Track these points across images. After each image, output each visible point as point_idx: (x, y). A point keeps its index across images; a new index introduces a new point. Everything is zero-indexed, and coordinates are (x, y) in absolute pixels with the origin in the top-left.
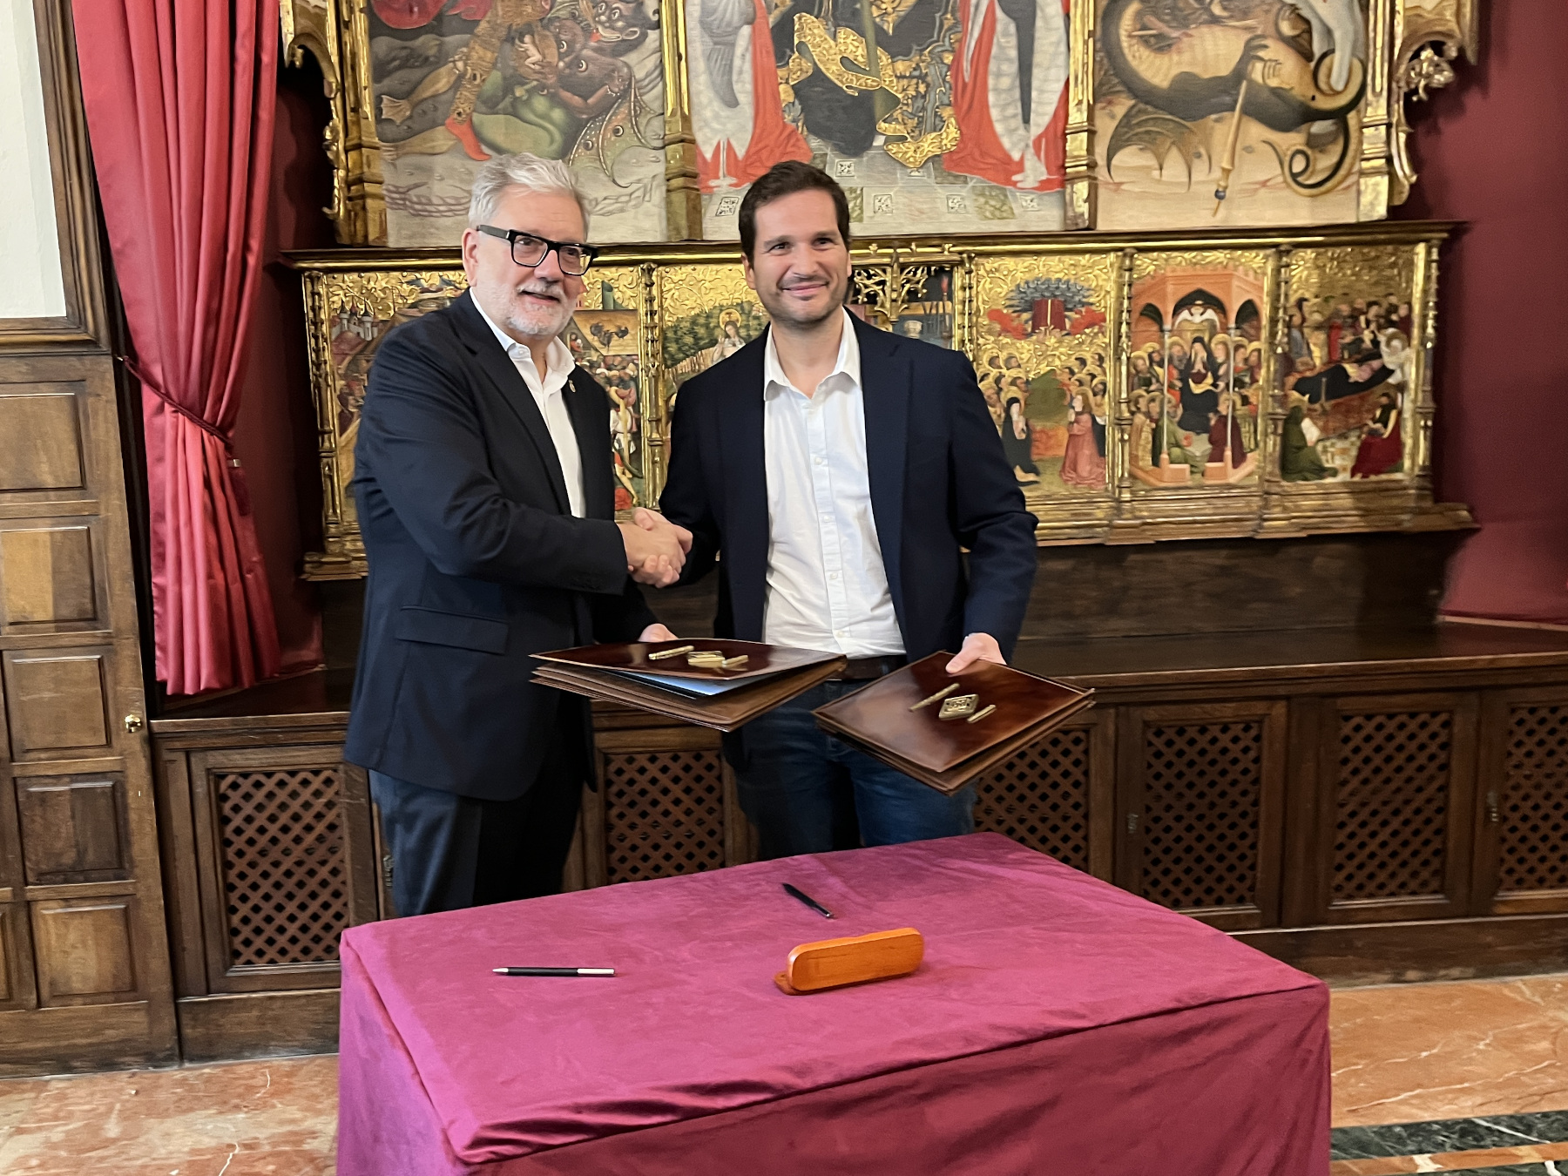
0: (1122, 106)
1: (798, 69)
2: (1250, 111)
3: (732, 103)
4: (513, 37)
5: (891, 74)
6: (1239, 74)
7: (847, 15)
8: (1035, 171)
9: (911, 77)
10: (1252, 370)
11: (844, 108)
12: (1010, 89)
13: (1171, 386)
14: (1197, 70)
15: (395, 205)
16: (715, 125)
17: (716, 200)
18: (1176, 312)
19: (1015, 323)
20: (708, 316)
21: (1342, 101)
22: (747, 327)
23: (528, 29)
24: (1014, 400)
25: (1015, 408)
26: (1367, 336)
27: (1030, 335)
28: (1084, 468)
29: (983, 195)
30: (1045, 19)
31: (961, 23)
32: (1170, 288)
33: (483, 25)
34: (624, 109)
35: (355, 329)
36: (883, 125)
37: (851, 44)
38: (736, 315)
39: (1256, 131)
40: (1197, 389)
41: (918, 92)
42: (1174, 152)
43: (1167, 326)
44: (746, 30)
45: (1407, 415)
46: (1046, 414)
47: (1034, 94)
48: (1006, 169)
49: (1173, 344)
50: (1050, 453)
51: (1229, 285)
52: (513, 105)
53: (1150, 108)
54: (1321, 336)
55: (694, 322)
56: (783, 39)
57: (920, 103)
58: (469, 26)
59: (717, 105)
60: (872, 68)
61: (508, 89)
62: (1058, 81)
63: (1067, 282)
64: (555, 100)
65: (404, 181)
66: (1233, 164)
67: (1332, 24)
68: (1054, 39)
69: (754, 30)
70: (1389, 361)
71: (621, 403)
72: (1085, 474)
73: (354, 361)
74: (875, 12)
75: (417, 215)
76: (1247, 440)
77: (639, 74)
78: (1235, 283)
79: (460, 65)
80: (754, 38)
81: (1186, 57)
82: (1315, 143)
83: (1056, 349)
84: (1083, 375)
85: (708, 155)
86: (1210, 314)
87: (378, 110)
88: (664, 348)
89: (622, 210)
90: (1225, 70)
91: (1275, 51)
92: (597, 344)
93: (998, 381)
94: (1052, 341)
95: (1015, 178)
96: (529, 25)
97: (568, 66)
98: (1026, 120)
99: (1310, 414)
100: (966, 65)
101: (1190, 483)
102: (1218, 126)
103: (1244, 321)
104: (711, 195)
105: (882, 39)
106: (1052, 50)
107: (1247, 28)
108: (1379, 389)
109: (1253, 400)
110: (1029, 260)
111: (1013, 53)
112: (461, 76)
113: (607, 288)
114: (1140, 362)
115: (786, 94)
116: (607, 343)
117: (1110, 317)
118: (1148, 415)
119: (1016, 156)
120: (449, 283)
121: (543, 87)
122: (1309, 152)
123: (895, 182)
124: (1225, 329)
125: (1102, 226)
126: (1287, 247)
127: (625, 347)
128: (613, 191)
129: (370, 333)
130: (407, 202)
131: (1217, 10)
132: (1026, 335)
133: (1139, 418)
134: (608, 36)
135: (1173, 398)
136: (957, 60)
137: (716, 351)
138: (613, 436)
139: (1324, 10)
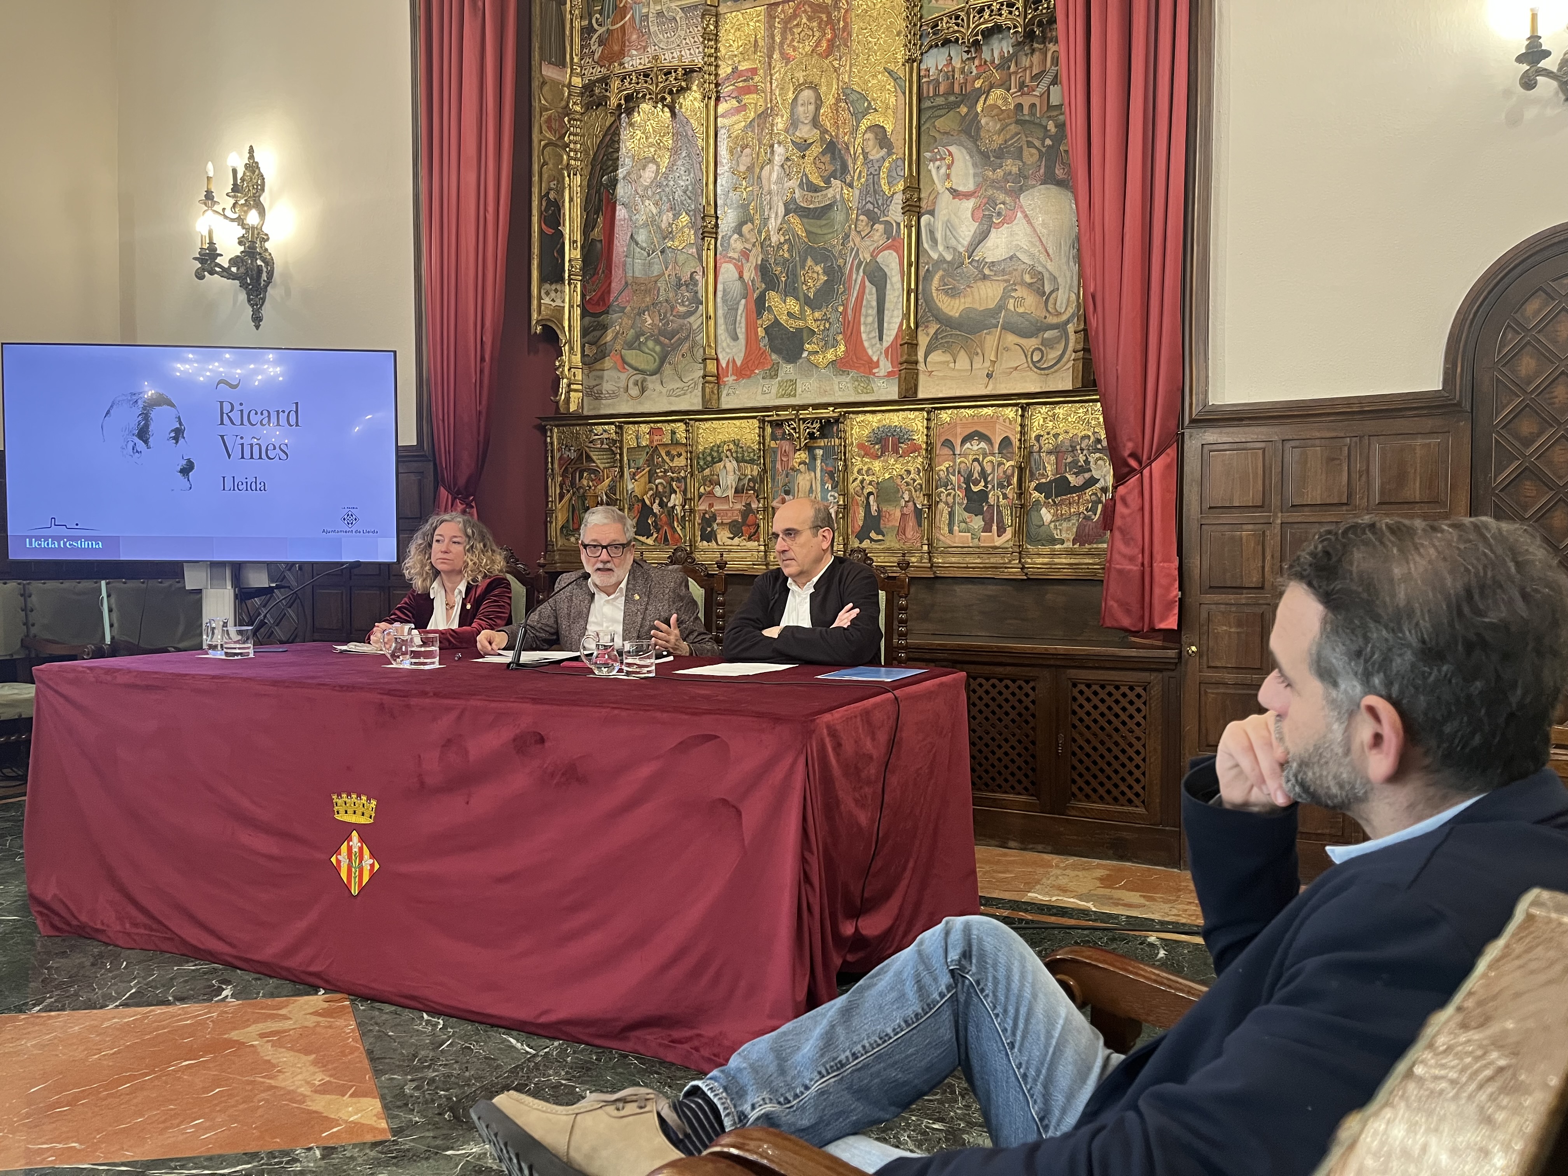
0: (933, 329)
1: (766, 319)
2: (1009, 327)
3: (735, 338)
4: (641, 313)
5: (812, 319)
6: (1001, 306)
7: (791, 290)
8: (885, 366)
9: (822, 320)
10: (1009, 479)
11: (788, 338)
12: (873, 322)
13: (960, 487)
14: (977, 306)
15: (588, 395)
16: (727, 350)
17: (727, 387)
18: (963, 442)
19: (872, 451)
20: (719, 447)
21: (1064, 318)
22: (737, 452)
23: (647, 309)
24: (870, 493)
25: (871, 498)
27: (880, 457)
28: (909, 533)
29: (857, 381)
30: (892, 284)
31: (848, 290)
32: (959, 430)
33: (628, 308)
34: (687, 345)
35: (568, 453)
36: (807, 346)
37: (792, 305)
38: (732, 446)
39: (1011, 339)
40: (975, 489)
41: (824, 326)
42: (962, 352)
43: (957, 452)
44: (743, 301)
46: (888, 501)
47: (885, 325)
48: (870, 366)
49: (961, 462)
50: (891, 524)
51: (994, 428)
52: (639, 344)
53: (948, 329)
54: (1053, 458)
55: (712, 450)
56: (760, 305)
57: (826, 333)
58: (622, 309)
59: (728, 340)
60: (802, 317)
61: (638, 336)
62: (898, 317)
63: (901, 427)
64: (657, 342)
65: (593, 383)
66: (997, 358)
68: (897, 293)
69: (747, 302)
70: (1096, 474)
71: (678, 490)
72: (910, 537)
73: (566, 468)
74: (805, 288)
75: (597, 399)
76: (1008, 520)
77: (695, 327)
78: (998, 426)
79: (618, 327)
80: (746, 305)
81: (969, 300)
82: (1048, 344)
83: (894, 465)
84: (908, 480)
85: (724, 366)
86: (983, 445)
87: (583, 351)
88: (698, 463)
89: (684, 394)
90: (992, 306)
91: (1021, 292)
92: (668, 461)
93: (862, 482)
94: (892, 461)
95: (875, 371)
96: (647, 307)
97: (663, 325)
98: (881, 339)
99: (1047, 505)
100: (850, 311)
101: (971, 545)
102: (988, 336)
103: (1004, 448)
104: (725, 385)
105: (808, 302)
106: (895, 300)
107: (1005, 281)
108: (1089, 492)
109: (1010, 496)
110: (879, 416)
111: (874, 304)
112: (618, 333)
113: (673, 433)
114: (941, 473)
115: (761, 332)
116: (672, 460)
117: (924, 446)
118: (947, 503)
119: (875, 359)
120: (605, 431)
121: (652, 336)
122: (1043, 349)
123: (813, 375)
124: (993, 454)
125: (921, 396)
126: (1028, 404)
127: (680, 462)
128: (680, 385)
129: (573, 455)
130: (593, 393)
131: (987, 271)
132: (878, 457)
133: (941, 506)
134: (682, 309)
135: (961, 494)
136: (845, 310)
137: (721, 464)
138: (673, 507)
139: (1050, 266)
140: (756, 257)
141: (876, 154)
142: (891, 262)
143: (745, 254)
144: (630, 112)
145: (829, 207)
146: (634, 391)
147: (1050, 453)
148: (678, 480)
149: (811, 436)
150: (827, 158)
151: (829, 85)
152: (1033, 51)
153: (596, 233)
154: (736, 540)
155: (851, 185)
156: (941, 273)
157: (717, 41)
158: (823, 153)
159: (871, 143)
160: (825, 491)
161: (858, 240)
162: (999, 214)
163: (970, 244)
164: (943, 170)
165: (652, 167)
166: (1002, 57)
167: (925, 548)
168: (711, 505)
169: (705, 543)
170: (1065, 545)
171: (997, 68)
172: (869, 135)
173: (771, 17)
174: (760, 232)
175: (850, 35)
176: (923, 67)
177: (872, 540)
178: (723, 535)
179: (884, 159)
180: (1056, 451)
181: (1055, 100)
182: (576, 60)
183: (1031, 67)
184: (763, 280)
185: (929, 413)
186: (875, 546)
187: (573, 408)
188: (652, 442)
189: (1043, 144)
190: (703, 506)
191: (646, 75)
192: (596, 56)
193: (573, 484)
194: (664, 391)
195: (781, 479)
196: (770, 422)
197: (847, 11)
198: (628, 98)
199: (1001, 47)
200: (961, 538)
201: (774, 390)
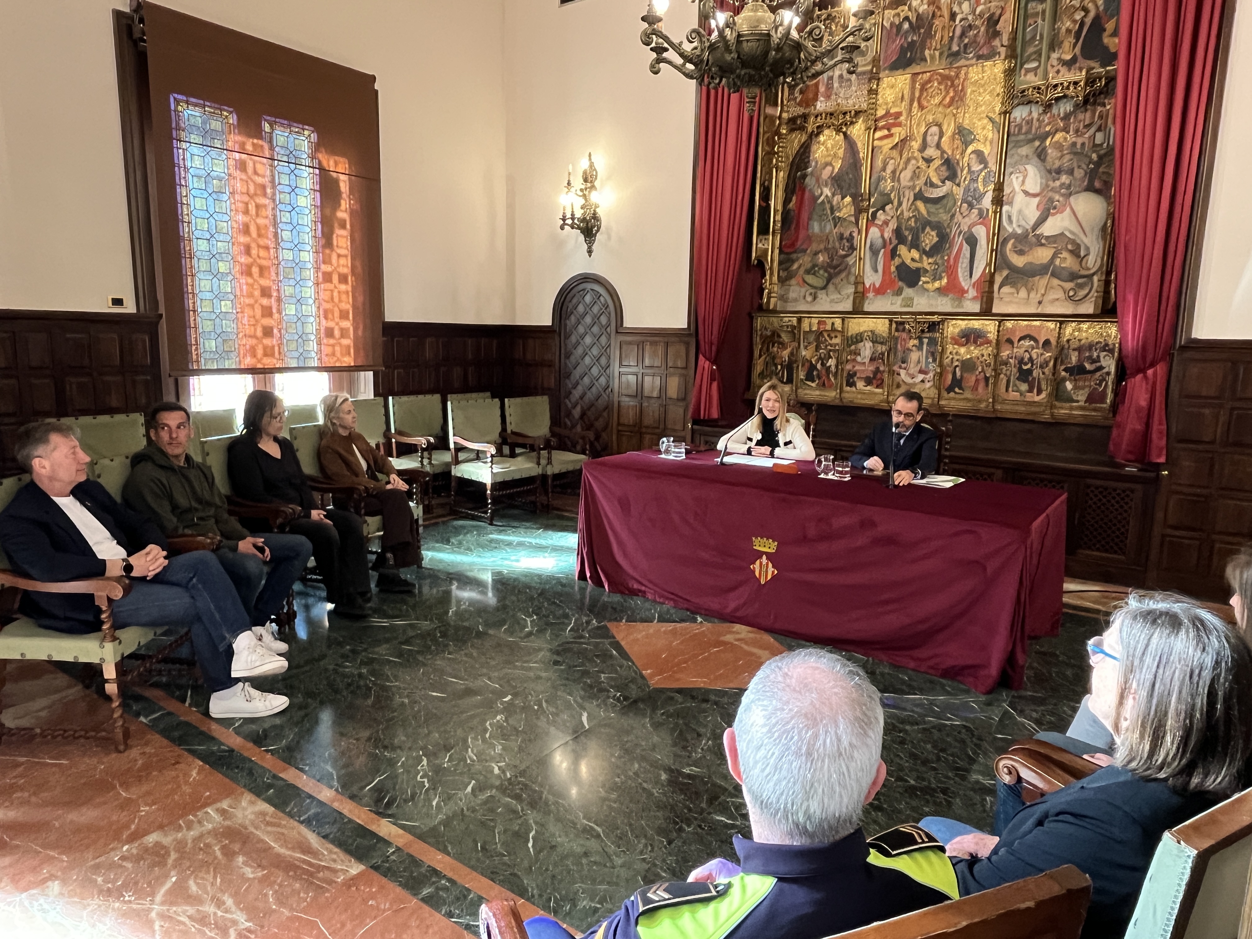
0: (1005, 273)
1: (897, 261)
2: (1054, 275)
3: (876, 271)
4: (816, 254)
5: (926, 263)
6: (1050, 263)
7: (915, 245)
8: (972, 293)
9: (933, 264)
10: (1047, 363)
11: (911, 273)
12: (966, 267)
13: (1015, 366)
14: (1034, 261)
15: (780, 299)
16: (871, 278)
18: (1019, 340)
19: (960, 342)
21: (1092, 271)
22: (873, 337)
23: (821, 251)
24: (957, 366)
25: (957, 369)
26: (1095, 354)
27: (965, 345)
28: (980, 391)
30: (981, 245)
31: (951, 247)
32: (1017, 333)
33: (809, 251)
34: (844, 274)
35: (765, 331)
36: (922, 278)
37: (915, 254)
38: (870, 333)
39: (1055, 282)
40: (1025, 367)
41: (935, 268)
42: (1023, 288)
43: (1015, 345)
44: (883, 250)
45: (1110, 383)
47: (974, 269)
48: (961, 293)
49: (1017, 352)
51: (1040, 333)
52: (814, 272)
53: (1015, 273)
54: (1076, 353)
57: (935, 271)
58: (805, 251)
59: (872, 272)
60: (921, 261)
61: (814, 267)
62: (983, 264)
63: (980, 329)
64: (826, 271)
65: (784, 293)
66: (1046, 292)
67: (1089, 245)
68: (983, 251)
69: (885, 250)
70: (1103, 363)
71: (833, 357)
72: (980, 393)
73: (764, 340)
74: (923, 244)
76: (1044, 386)
77: (851, 263)
78: (1043, 333)
79: (801, 261)
80: (884, 252)
81: (1031, 257)
82: (1081, 286)
83: (973, 350)
84: (982, 360)
85: (868, 287)
86: (1032, 343)
87: (779, 274)
88: (847, 342)
89: (841, 302)
90: (1045, 261)
91: (1065, 254)
92: (828, 340)
93: (952, 359)
94: (972, 348)
95: (965, 295)
97: (830, 261)
98: (971, 276)
99: (1070, 380)
100: (952, 260)
101: (1019, 400)
102: (1041, 280)
103: (1046, 346)
104: (867, 298)
105: (924, 252)
106: (982, 255)
107: (1055, 247)
108: (1098, 374)
109: (1047, 373)
110: (966, 322)
111: (968, 256)
112: (801, 265)
113: (833, 324)
114: (1004, 357)
115: (893, 269)
116: (831, 340)
117: (994, 341)
118: (1006, 375)
119: (966, 288)
121: (823, 267)
122: (1076, 289)
123: (924, 296)
124: (1038, 349)
125: (994, 311)
126: (1064, 321)
127: (837, 341)
128: (839, 296)
129: (769, 333)
130: (783, 298)
131: (1043, 241)
132: (963, 345)
133: (1002, 376)
134: (844, 253)
135: (1015, 370)
136: (949, 258)
137: (862, 344)
138: (830, 366)
139: (1086, 241)
140: (893, 225)
141: (976, 167)
142: (981, 232)
143: (886, 223)
144: (818, 134)
145: (943, 197)
146: (809, 299)
147: (1074, 350)
148: (834, 351)
149: (923, 331)
150: (944, 168)
151: (949, 125)
152: (1086, 110)
153: (791, 205)
154: (869, 388)
155: (958, 185)
156: (1012, 241)
157: (877, 94)
158: (942, 164)
159: (974, 161)
160: (927, 363)
161: (960, 218)
162: (1055, 208)
163: (1034, 225)
164: (1021, 179)
165: (829, 168)
166: (1065, 113)
167: (991, 400)
168: (854, 367)
169: (848, 388)
170: (1080, 404)
171: (1062, 119)
172: (972, 156)
173: (913, 81)
174: (897, 210)
175: (965, 94)
176: (1012, 116)
177: (956, 393)
178: (860, 385)
179: (981, 171)
180: (1079, 349)
181: (1098, 140)
182: (785, 102)
183: (1084, 120)
184: (897, 238)
185: (1000, 323)
186: (957, 396)
187: (771, 307)
188: (819, 328)
189: (1088, 165)
190: (849, 367)
191: (831, 114)
192: (798, 100)
193: (768, 349)
194: (828, 300)
195: (900, 355)
196: (896, 322)
197: (964, 80)
198: (818, 127)
199: (1066, 107)
200: (1013, 395)
201: (899, 302)
